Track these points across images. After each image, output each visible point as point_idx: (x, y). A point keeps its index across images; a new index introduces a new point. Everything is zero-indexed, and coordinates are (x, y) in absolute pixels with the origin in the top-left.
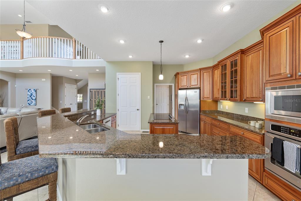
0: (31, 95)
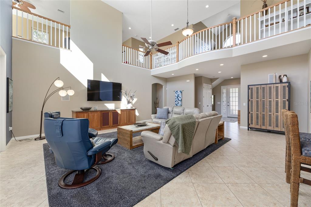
0: (178, 96)
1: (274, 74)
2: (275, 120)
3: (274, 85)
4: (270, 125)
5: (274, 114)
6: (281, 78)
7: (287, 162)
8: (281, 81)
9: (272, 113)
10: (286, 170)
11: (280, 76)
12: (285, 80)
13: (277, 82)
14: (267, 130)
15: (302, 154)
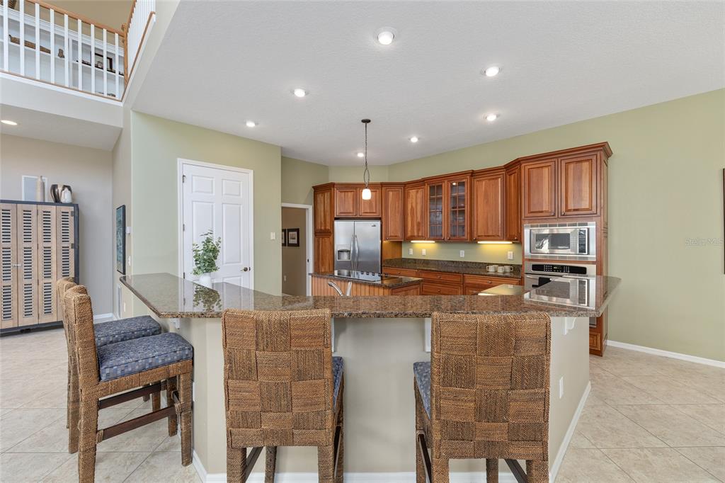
1: (40, 180)
2: (41, 297)
3: (39, 206)
4: (28, 313)
5: (41, 283)
6: (56, 190)
7: (71, 404)
8: (57, 200)
9: (33, 281)
10: (68, 423)
11: (54, 187)
12: (66, 197)
13: (46, 201)
14: (18, 328)
15: (100, 379)
